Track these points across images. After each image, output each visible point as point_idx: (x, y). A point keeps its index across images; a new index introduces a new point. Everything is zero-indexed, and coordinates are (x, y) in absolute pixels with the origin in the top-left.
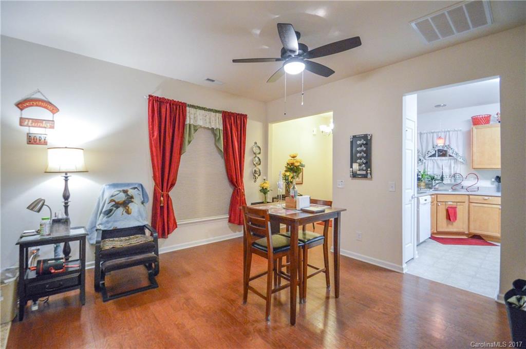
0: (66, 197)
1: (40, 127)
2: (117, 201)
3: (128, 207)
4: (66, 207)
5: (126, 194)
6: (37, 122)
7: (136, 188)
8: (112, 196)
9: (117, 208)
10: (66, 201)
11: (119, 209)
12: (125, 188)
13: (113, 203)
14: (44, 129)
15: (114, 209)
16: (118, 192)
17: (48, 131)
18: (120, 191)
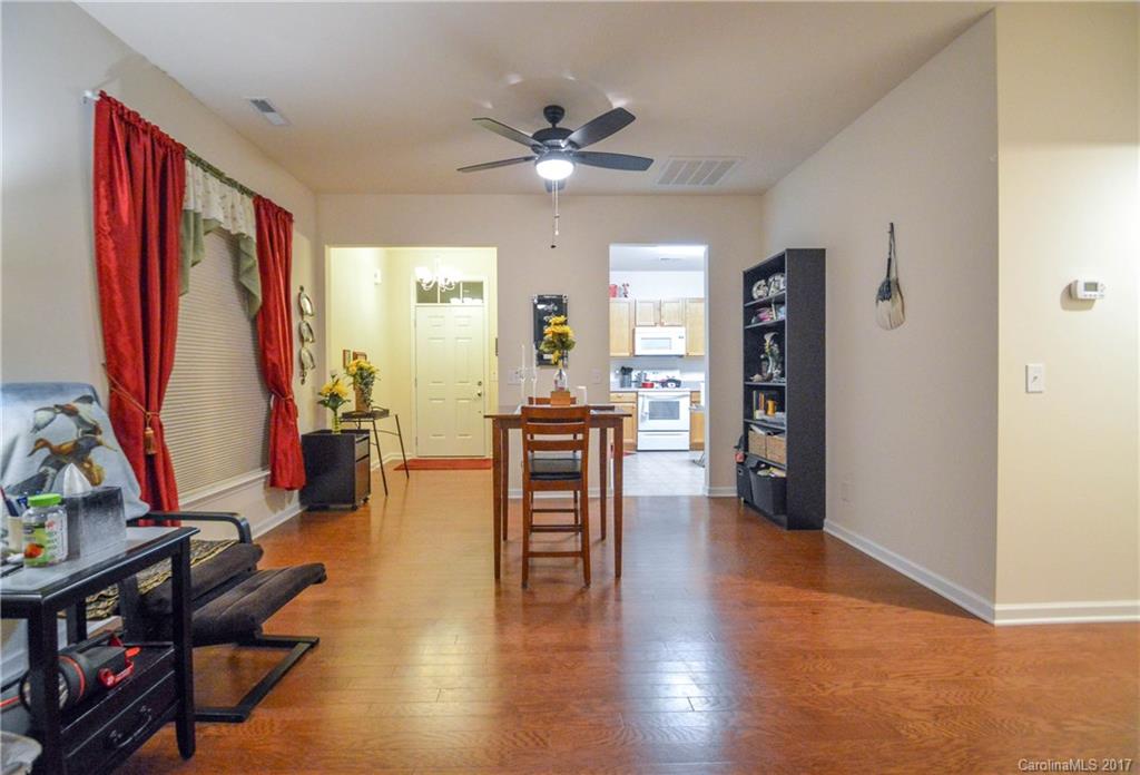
2: (55, 444)
3: (90, 463)
5: (74, 418)
8: (37, 428)
9: (58, 470)
11: (64, 471)
12: (63, 400)
13: (45, 452)
15: (52, 471)
18: (51, 409)
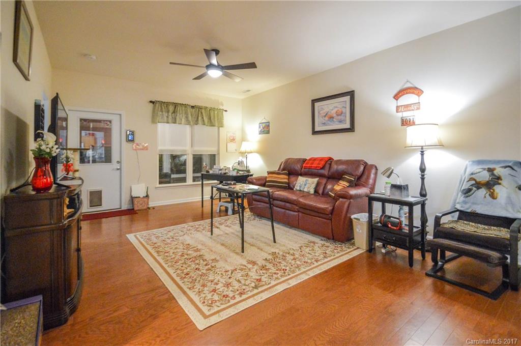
0: (423, 170)
1: (409, 110)
2: (478, 180)
4: (423, 179)
5: (490, 173)
6: (407, 107)
7: (509, 167)
8: (472, 174)
10: (423, 174)
11: (480, 190)
12: (492, 166)
13: (473, 182)
14: (412, 111)
15: (474, 189)
16: (482, 170)
17: (415, 113)
18: (484, 169)
